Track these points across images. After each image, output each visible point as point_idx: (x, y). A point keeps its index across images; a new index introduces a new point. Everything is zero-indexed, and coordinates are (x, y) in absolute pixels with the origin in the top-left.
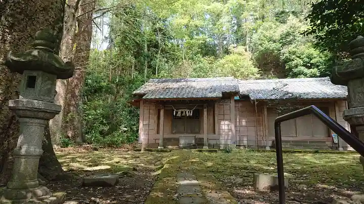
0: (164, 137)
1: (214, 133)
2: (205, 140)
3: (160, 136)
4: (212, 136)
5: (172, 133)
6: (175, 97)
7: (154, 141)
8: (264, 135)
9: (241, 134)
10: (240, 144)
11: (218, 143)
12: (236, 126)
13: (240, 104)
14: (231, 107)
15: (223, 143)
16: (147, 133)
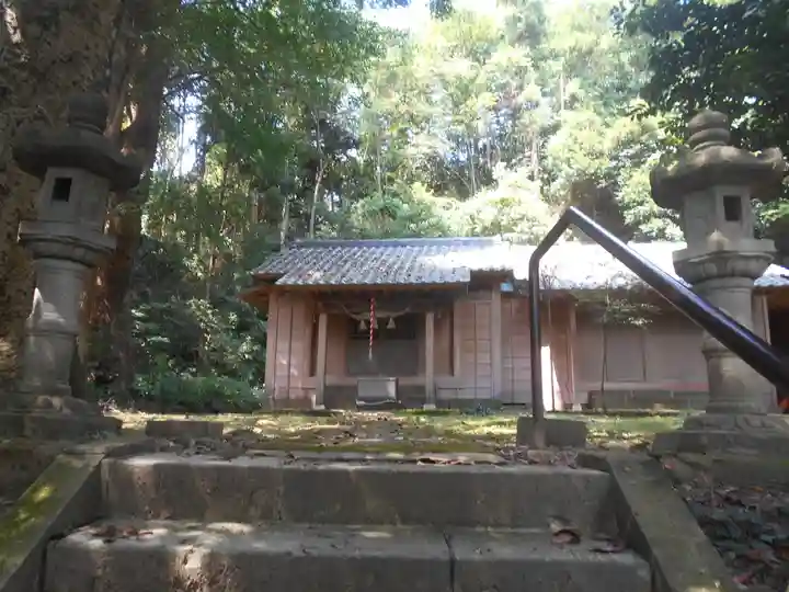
0: (328, 383)
1: (452, 373)
2: (429, 388)
4: (445, 380)
5: (349, 373)
6: (355, 282)
7: (301, 394)
8: (569, 377)
9: (515, 378)
10: (513, 399)
11: (460, 397)
12: (504, 357)
13: (514, 304)
14: (492, 309)
15: (472, 397)
16: (286, 373)
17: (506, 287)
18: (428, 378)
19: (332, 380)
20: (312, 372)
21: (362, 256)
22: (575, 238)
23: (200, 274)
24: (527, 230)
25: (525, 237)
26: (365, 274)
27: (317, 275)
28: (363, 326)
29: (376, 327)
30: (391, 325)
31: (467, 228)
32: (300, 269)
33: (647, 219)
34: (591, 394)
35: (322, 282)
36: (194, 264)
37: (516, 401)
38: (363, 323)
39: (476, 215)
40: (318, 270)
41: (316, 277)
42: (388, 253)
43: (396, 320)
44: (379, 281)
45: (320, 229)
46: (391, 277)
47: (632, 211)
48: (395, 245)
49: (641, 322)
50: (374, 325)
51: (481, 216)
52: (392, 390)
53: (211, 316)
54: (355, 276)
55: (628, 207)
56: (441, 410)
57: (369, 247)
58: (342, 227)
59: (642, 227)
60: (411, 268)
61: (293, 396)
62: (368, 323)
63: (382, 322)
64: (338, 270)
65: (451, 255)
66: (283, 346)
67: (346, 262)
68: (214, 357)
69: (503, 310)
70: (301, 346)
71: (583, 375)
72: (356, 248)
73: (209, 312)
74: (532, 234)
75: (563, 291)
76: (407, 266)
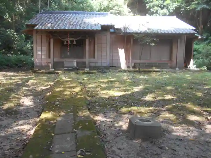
0: (54, 61)
1: (94, 58)
2: (87, 63)
3: (51, 60)
4: (92, 60)
5: (61, 58)
6: (62, 28)
7: (46, 64)
8: (129, 59)
9: (113, 59)
10: (112, 65)
11: (97, 65)
12: (110, 52)
13: (114, 36)
14: (107, 37)
15: (100, 65)
16: (41, 57)
17: (112, 30)
18: (87, 60)
19: (56, 60)
20: (49, 57)
21: (64, 18)
22: (131, 12)
23: (10, 21)
24: (117, 9)
25: (117, 12)
26: (65, 25)
27: (49, 25)
28: (65, 43)
29: (70, 43)
30: (75, 43)
31: (99, 7)
32: (43, 22)
33: (153, 7)
34: (135, 64)
35: (50, 28)
36: (7, 17)
37: (113, 66)
38: (65, 42)
39: (102, 3)
40: (49, 23)
41: (49, 26)
42: (73, 16)
43: (76, 41)
44: (70, 28)
45: (51, 5)
46: (74, 27)
47: (149, 4)
48: (76, 14)
49: (153, 45)
50: (69, 42)
51: (103, 4)
52: (75, 64)
53: (15, 35)
54: (62, 26)
55: (148, 3)
56: (91, 72)
57: (67, 14)
58: (59, 4)
59: (151, 9)
60: (81, 23)
61: (43, 64)
62: (67, 42)
63: (72, 42)
64: (56, 23)
65: (94, 19)
66: (39, 48)
67: (59, 20)
68: (18, 48)
69: (111, 37)
70: (45, 49)
71: (133, 58)
72: (63, 15)
73: (15, 34)
74: (119, 10)
75: (130, 33)
76: (80, 22)
